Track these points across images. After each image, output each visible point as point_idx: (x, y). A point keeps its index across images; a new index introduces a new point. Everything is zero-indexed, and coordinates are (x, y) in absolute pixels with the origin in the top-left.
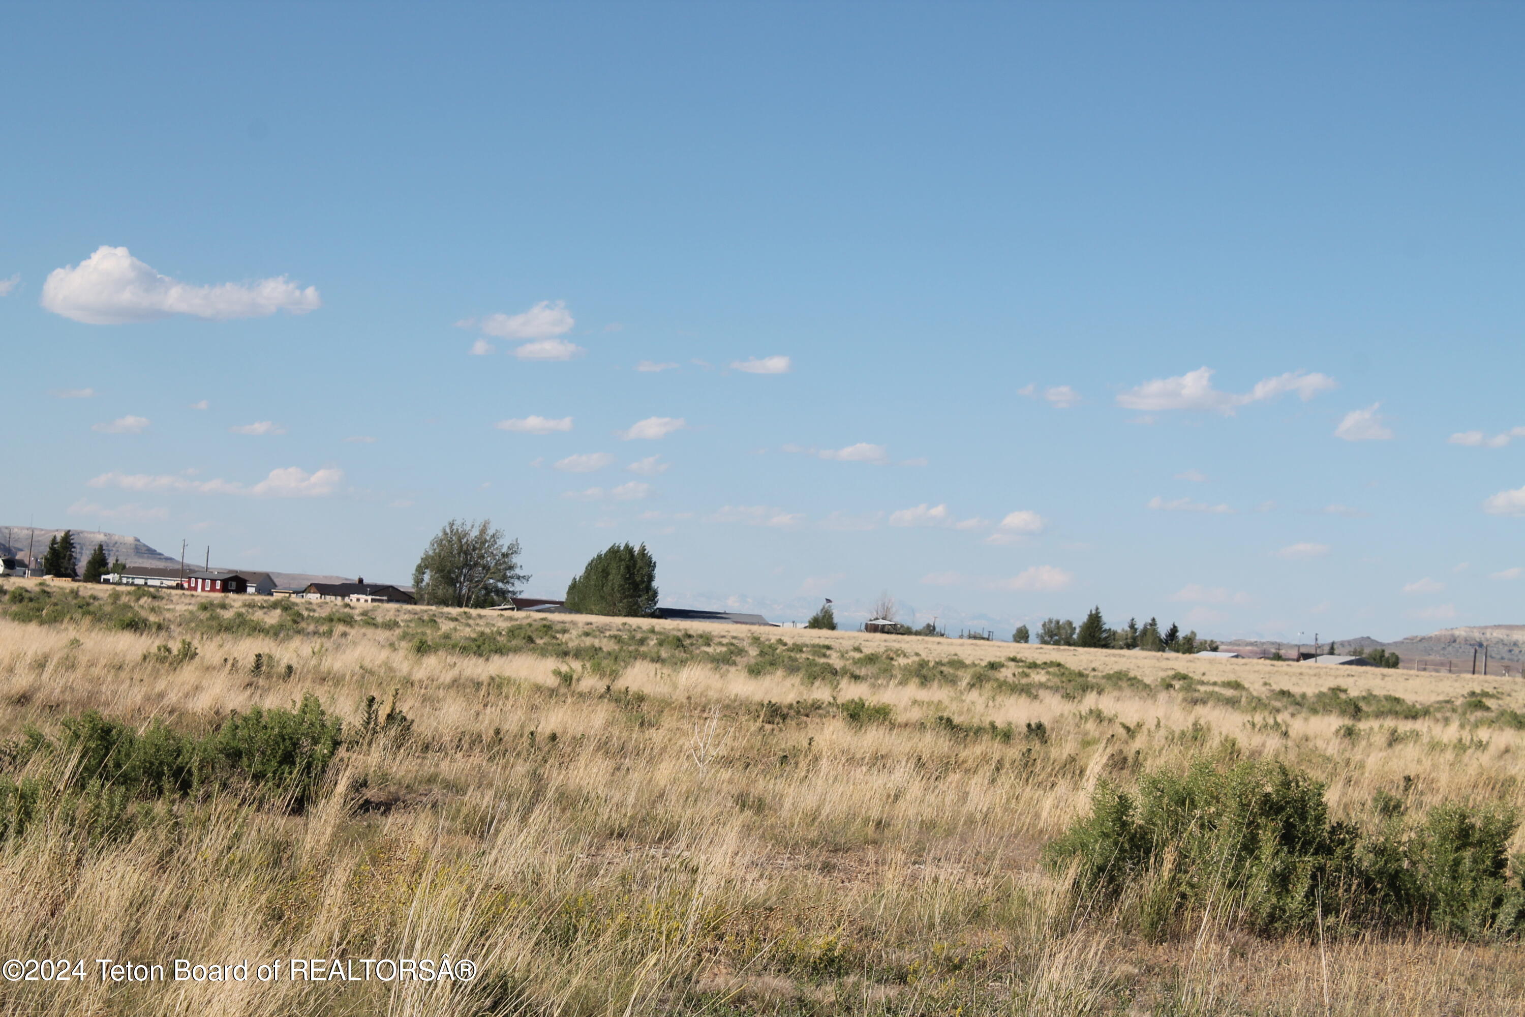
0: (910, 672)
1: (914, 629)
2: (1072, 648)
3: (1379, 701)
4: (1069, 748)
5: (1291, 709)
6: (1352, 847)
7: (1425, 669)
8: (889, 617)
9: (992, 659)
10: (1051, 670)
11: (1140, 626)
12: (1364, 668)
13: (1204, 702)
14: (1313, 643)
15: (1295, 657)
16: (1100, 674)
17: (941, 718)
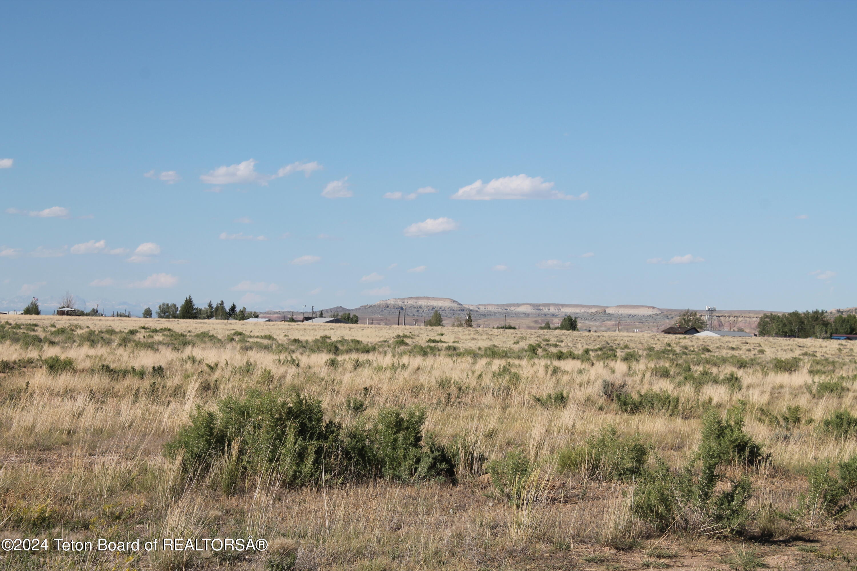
0: (84, 338)
1: (85, 312)
2: (177, 320)
3: (348, 343)
4: (177, 380)
5: (301, 350)
6: (338, 435)
7: (372, 323)
8: (71, 306)
9: (132, 328)
10: (165, 333)
11: (214, 305)
12: (339, 324)
13: (251, 348)
14: (311, 311)
15: (302, 319)
16: (193, 334)
17: (103, 366)
